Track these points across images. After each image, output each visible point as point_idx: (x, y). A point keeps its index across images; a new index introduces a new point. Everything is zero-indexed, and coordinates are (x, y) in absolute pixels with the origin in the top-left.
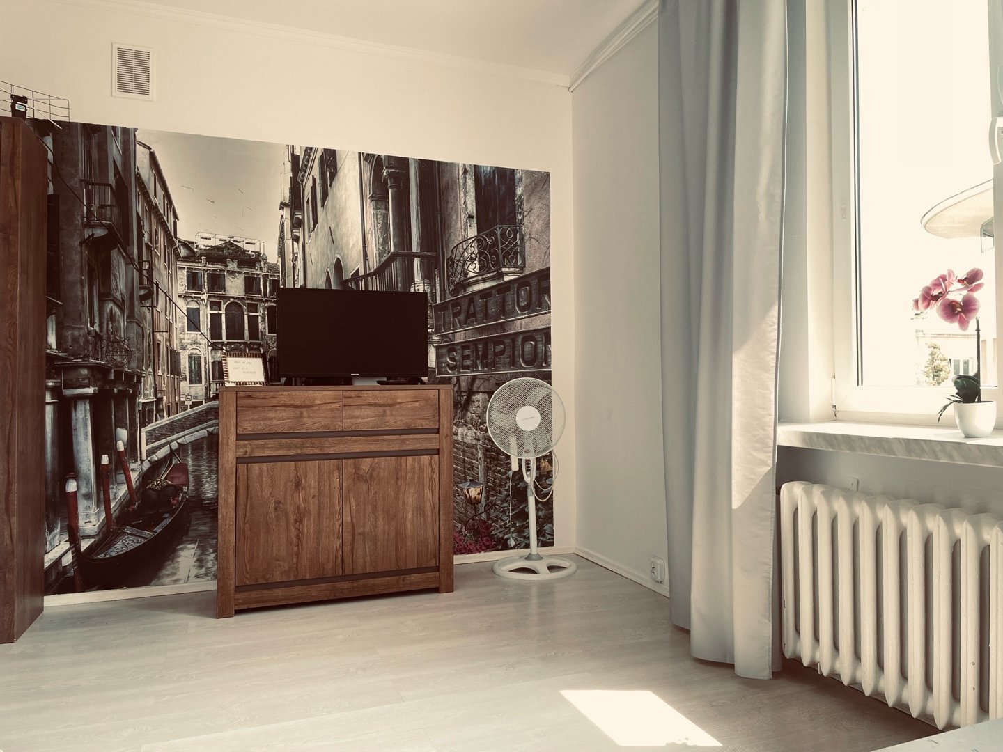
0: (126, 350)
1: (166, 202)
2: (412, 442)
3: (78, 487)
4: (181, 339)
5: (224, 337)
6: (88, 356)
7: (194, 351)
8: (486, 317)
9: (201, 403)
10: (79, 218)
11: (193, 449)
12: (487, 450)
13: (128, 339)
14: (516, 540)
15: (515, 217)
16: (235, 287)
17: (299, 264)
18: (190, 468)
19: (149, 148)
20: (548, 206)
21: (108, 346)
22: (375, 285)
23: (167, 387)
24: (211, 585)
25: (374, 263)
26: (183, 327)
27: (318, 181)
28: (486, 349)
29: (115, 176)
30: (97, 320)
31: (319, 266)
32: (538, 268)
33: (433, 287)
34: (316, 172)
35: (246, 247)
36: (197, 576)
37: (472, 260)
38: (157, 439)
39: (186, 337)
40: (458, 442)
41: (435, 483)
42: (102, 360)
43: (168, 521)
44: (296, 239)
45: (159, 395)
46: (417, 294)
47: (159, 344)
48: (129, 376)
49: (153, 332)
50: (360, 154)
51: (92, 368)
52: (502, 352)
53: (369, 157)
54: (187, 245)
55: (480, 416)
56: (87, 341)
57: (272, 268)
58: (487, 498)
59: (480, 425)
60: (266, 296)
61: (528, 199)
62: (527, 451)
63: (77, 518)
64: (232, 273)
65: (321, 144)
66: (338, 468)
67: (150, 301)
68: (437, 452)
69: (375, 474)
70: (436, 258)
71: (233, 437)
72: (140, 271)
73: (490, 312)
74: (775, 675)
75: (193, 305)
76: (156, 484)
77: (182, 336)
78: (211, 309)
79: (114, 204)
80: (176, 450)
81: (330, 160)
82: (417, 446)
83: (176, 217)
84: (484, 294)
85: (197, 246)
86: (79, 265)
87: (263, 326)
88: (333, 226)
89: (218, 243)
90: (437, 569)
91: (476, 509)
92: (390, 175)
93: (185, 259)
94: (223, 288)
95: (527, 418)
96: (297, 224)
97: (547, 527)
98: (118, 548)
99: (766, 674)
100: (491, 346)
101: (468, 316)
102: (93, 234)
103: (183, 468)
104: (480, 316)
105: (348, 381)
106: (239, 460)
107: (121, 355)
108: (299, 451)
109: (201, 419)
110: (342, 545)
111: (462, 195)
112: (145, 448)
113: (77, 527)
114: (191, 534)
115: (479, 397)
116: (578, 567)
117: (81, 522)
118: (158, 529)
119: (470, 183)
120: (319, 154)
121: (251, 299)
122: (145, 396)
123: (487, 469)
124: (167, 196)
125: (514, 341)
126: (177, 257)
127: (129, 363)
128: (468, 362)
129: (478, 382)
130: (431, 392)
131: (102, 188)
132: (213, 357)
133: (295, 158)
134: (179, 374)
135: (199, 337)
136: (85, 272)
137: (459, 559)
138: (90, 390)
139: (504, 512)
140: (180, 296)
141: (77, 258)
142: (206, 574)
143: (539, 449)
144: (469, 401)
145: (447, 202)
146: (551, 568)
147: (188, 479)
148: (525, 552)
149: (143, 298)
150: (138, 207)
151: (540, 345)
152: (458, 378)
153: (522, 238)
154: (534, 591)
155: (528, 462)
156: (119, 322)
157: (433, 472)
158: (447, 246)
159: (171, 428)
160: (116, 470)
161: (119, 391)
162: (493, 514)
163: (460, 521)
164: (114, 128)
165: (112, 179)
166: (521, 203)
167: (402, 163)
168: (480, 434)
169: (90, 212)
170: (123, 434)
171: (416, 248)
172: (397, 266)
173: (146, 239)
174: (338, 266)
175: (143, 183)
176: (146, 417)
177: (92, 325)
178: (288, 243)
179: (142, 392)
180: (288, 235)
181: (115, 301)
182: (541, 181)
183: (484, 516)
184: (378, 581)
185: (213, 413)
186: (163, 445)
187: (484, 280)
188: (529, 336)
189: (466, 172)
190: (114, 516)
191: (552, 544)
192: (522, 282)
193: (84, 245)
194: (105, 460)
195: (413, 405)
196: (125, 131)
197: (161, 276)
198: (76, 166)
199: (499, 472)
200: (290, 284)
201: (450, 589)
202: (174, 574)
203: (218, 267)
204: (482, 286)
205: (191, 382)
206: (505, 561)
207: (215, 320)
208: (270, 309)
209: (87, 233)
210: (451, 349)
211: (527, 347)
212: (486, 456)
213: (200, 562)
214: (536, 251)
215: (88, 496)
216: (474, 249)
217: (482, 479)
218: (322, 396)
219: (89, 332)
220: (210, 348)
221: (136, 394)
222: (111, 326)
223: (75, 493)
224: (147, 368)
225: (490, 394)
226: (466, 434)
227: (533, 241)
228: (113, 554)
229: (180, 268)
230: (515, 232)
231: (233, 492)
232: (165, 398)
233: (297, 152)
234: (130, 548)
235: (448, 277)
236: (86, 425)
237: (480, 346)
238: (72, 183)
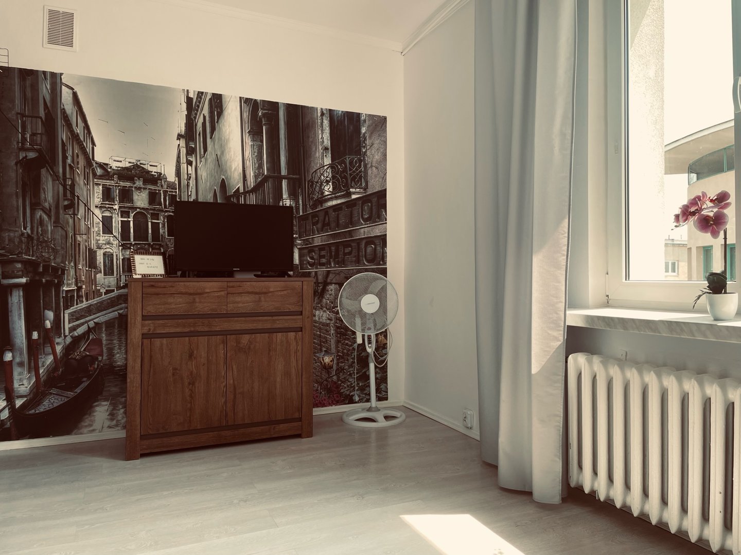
0: (53, 249)
1: (86, 132)
2: (281, 322)
3: (13, 357)
4: (98, 240)
5: (132, 240)
6: (22, 253)
7: (108, 250)
8: (338, 226)
9: (113, 291)
10: (15, 143)
11: (106, 327)
12: (338, 328)
13: (54, 239)
14: (359, 396)
15: (360, 150)
16: (141, 200)
17: (192, 183)
18: (104, 342)
19: (72, 89)
20: (385, 142)
21: (37, 245)
22: (252, 200)
23: (86, 278)
24: (121, 434)
25: (251, 182)
26: (99, 231)
27: (207, 118)
28: (337, 251)
29: (45, 110)
30: (29, 225)
31: (208, 184)
32: (377, 189)
33: (297, 202)
34: (206, 111)
35: (150, 169)
36: (109, 427)
37: (327, 182)
38: (77, 319)
39: (101, 238)
40: (316, 322)
41: (299, 354)
42: (33, 256)
43: (86, 384)
44: (189, 163)
45: (79, 285)
46: (285, 208)
47: (79, 244)
48: (55, 269)
49: (75, 234)
50: (240, 98)
51: (25, 263)
52: (350, 253)
53: (247, 101)
54: (103, 166)
55: (334, 301)
56: (21, 241)
57: (171, 185)
58: (338, 364)
59: (332, 308)
60: (165, 207)
61: (370, 137)
62: (369, 329)
63: (12, 382)
64: (139, 189)
65: (210, 89)
66: (223, 342)
67: (72, 210)
68: (301, 329)
69: (252, 347)
70: (300, 180)
71: (139, 318)
72: (64, 186)
73: (341, 222)
74: (564, 500)
75: (107, 214)
76: (76, 355)
77: (98, 238)
78: (122, 217)
79: (44, 132)
80: (93, 328)
81: (217, 102)
82: (286, 325)
83: (93, 144)
84: (336, 208)
85: (111, 167)
86: (15, 180)
87: (164, 231)
88: (219, 154)
89: (128, 165)
90: (300, 420)
91: (329, 373)
92: (264, 115)
93: (101, 177)
94: (131, 201)
95: (370, 304)
96: (191, 151)
97: (383, 386)
98: (46, 405)
99: (557, 500)
100: (341, 248)
101: (324, 225)
102: (26, 156)
103: (98, 342)
104: (333, 225)
105: (231, 274)
106: (144, 336)
107: (48, 252)
108: (192, 329)
109: (112, 303)
110: (226, 402)
111: (320, 132)
112: (67, 326)
113: (13, 389)
114: (104, 394)
115: (332, 287)
116: (407, 417)
117: (16, 385)
118: (78, 390)
119: (326, 123)
120: (209, 97)
121: (154, 210)
122: (68, 285)
123: (338, 342)
124: (87, 127)
125: (359, 244)
126: (95, 175)
127: (55, 259)
128: (324, 260)
129: (331, 276)
130: (296, 283)
131: (34, 120)
132: (123, 255)
133: (189, 100)
134: (95, 267)
135: (112, 239)
136: (20, 186)
137: (317, 411)
138: (24, 280)
139: (350, 375)
140: (96, 207)
141: (13, 175)
142: (117, 425)
143: (378, 327)
144: (324, 290)
145: (308, 137)
146: (387, 418)
147: (102, 351)
148: (367, 405)
149: (66, 208)
150: (63, 135)
151: (378, 248)
152: (316, 273)
153: (365, 166)
154: (373, 436)
155: (369, 337)
156: (47, 226)
157: (297, 345)
158: (308, 171)
159: (89, 311)
160: (44, 343)
161: (46, 281)
162: (342, 376)
163: (317, 382)
164: (44, 73)
165: (42, 113)
166: (365, 139)
167: (274, 106)
168: (332, 316)
169: (24, 139)
170: (50, 315)
171: (284, 172)
172: (268, 186)
173: (69, 161)
174: (223, 185)
175: (67, 116)
176: (69, 300)
177: (25, 228)
178: (184, 166)
179: (65, 282)
180: (183, 159)
181: (44, 210)
182: (380, 123)
183: (335, 378)
184: (254, 429)
185: (123, 299)
186: (82, 324)
187: (336, 198)
188: (370, 241)
189: (323, 114)
190: (42, 379)
191: (386, 399)
192: (365, 200)
193: (18, 165)
194: (35, 335)
195: (282, 293)
196: (53, 75)
197: (81, 190)
198: (13, 101)
199: (347, 344)
200: (184, 198)
201: (310, 435)
202: (91, 425)
203: (128, 184)
204: (334, 202)
205: (105, 274)
206: (352, 412)
207: (125, 225)
208: (169, 217)
209: (22, 155)
210: (311, 250)
211: (369, 250)
212: (337, 333)
213: (112, 416)
214: (376, 176)
215: (21, 364)
216: (328, 174)
217: (333, 350)
218: (211, 285)
219: (23, 234)
220: (120, 248)
221: (61, 283)
222: (40, 229)
223: (11, 362)
224: (69, 263)
225: (341, 285)
226: (322, 316)
227: (374, 169)
228: (42, 410)
229: (97, 184)
230: (360, 161)
231: (139, 361)
232: (84, 287)
233: (191, 95)
234: (55, 405)
235: (309, 196)
236: (20, 308)
237: (333, 248)
238: (10, 115)
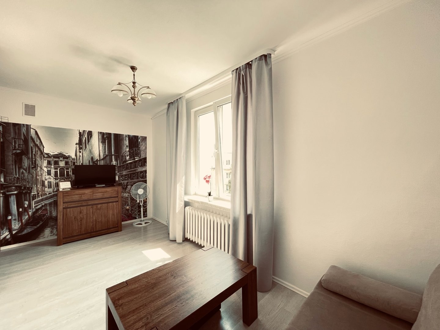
0: (27, 181)
1: (40, 143)
2: (111, 200)
3: (12, 218)
4: (45, 178)
5: (59, 176)
6: (15, 184)
7: (49, 180)
8: (131, 168)
9: (52, 193)
10: (12, 148)
11: (49, 205)
12: (131, 198)
13: (28, 178)
14: (138, 217)
15: (138, 146)
16: (62, 164)
17: (81, 158)
18: (48, 209)
19: (35, 130)
20: (146, 144)
21: (21, 181)
22: (102, 163)
23: (41, 190)
24: (56, 237)
25: (102, 157)
26: (46, 174)
27: (87, 138)
28: (131, 176)
29: (24, 137)
30: (18, 174)
31: (87, 158)
32: (144, 157)
33: (117, 162)
34: (86, 136)
35: (65, 154)
36: (51, 236)
37: (128, 156)
38: (38, 203)
39: (47, 177)
40: (124, 197)
41: (117, 208)
42: (19, 184)
43: (42, 223)
44: (80, 152)
45: (38, 192)
46: (113, 165)
47: (38, 179)
48: (28, 188)
49: (36, 176)
50: (98, 132)
51: (16, 187)
52: (135, 176)
53: (101, 133)
54: (47, 154)
55: (130, 191)
56: (14, 180)
57: (73, 159)
58: (131, 208)
59: (129, 193)
60: (71, 166)
61: (141, 142)
62: (141, 198)
63: (12, 226)
64: (61, 161)
65: (88, 130)
66: (92, 208)
67: (35, 168)
68: (118, 201)
69: (101, 208)
70: (118, 156)
71: (62, 203)
72: (32, 161)
73: (132, 167)
74: (183, 241)
75: (49, 169)
76: (38, 214)
77: (45, 177)
78: (55, 170)
79: (23, 144)
80: (44, 205)
81: (90, 134)
82: (113, 201)
83: (44, 147)
84: (130, 163)
85: (50, 154)
86: (11, 160)
87: (71, 173)
88: (91, 149)
89: (57, 153)
90: (118, 227)
91: (128, 211)
92: (106, 137)
93: (47, 158)
94: (59, 165)
95: (141, 191)
96: (80, 148)
97: (145, 213)
98: (25, 232)
99: (181, 241)
100: (132, 175)
101: (126, 168)
102: (16, 152)
103: (46, 210)
104: (129, 168)
105: (94, 187)
106: (64, 208)
107: (26, 183)
108: (81, 205)
109: (51, 197)
110: (93, 225)
111: (125, 141)
112: (34, 206)
113: (11, 228)
114: (49, 225)
115: (129, 187)
116: (152, 221)
117: (13, 226)
118: (38, 226)
119: (127, 139)
120: (87, 132)
121: (67, 167)
122: (34, 192)
123: (131, 202)
124: (41, 142)
125: (138, 173)
126: (44, 157)
127: (28, 184)
128: (126, 179)
129: (129, 183)
130: (116, 188)
131: (19, 140)
132: (55, 182)
133: (80, 133)
134: (45, 186)
135: (51, 177)
136: (14, 161)
137: (123, 223)
138: (16, 192)
139: (135, 211)
140: (45, 167)
141: (11, 158)
142: (54, 235)
143: (144, 198)
144: (126, 187)
145: (121, 143)
146: (145, 223)
147: (48, 212)
148: (140, 219)
149: (33, 168)
150: (31, 144)
151: (144, 174)
152: (124, 182)
153: (140, 151)
154: (142, 229)
155: (141, 201)
156: (25, 174)
157: (116, 205)
158: (121, 153)
159: (42, 200)
160: (24, 212)
161: (25, 192)
162: (132, 212)
163: (124, 214)
164: (23, 125)
165: (23, 138)
166: (140, 143)
167: (110, 134)
168: (129, 195)
169: (15, 147)
170: (27, 203)
171: (113, 153)
172: (108, 158)
173: (34, 153)
174: (92, 158)
175: (33, 138)
176: (34, 197)
177: (16, 175)
178: (78, 153)
179: (33, 191)
180: (78, 151)
181: (24, 169)
182: (144, 139)
183: (130, 213)
184: (102, 231)
185: (56, 195)
186: (40, 204)
187: (131, 160)
188: (141, 172)
189: (126, 136)
190: (24, 224)
191: (147, 217)
192: (140, 160)
193: (13, 155)
194: (21, 210)
195: (112, 191)
196: (27, 125)
197: (39, 161)
198: (10, 134)
199: (134, 202)
200: (78, 164)
201: (121, 231)
202: (43, 236)
203: (57, 159)
204: (130, 162)
205: (48, 188)
206: (135, 222)
207: (56, 173)
208: (72, 169)
209: (14, 152)
210: (122, 176)
211: (141, 175)
212: (131, 199)
213: (52, 232)
214: (143, 154)
215: (15, 220)
216: (128, 153)
217: (130, 204)
218: (88, 191)
219: (15, 177)
220: (54, 179)
221: (31, 192)
222: (22, 175)
223: (11, 220)
224: (34, 185)
225: (132, 186)
226: (126, 195)
227: (143, 151)
228: (24, 233)
229: (45, 160)
230: (138, 149)
231: (62, 216)
232: (40, 193)
233: (81, 131)
234: (29, 231)
235: (121, 160)
236: (14, 201)
237: (129, 175)
238: (9, 139)
